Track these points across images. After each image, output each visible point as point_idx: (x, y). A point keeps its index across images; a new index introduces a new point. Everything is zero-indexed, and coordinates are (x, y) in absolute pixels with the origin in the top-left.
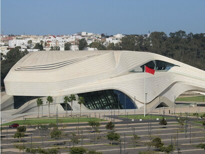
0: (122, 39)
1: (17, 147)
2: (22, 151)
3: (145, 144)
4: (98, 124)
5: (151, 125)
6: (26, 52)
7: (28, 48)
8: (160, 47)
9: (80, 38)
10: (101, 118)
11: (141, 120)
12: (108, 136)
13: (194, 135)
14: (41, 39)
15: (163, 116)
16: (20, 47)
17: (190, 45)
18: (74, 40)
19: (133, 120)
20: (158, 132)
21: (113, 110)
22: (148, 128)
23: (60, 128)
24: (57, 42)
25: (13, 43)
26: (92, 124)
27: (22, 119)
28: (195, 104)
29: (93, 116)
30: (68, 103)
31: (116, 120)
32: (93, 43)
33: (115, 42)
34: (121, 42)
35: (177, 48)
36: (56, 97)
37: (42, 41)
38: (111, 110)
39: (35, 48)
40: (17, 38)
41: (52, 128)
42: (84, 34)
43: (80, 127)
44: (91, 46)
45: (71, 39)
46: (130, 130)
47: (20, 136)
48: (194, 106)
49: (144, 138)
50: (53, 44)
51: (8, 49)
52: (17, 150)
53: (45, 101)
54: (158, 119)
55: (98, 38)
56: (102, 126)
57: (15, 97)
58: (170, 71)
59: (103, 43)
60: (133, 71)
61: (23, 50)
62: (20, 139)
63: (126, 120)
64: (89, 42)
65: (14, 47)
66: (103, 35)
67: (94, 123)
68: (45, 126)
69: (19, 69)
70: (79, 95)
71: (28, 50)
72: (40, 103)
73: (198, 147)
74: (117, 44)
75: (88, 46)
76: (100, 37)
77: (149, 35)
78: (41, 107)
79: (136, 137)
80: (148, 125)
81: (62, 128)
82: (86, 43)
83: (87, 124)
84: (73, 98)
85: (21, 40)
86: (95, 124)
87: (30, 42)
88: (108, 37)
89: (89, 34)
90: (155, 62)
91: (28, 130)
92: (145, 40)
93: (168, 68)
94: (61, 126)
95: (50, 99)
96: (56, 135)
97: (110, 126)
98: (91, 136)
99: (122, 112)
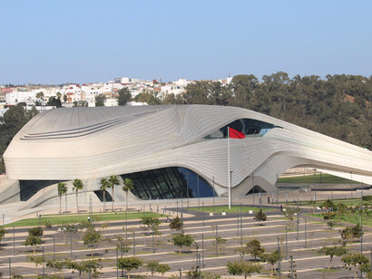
0: (188, 87)
1: (32, 260)
2: (40, 266)
3: (236, 251)
4: (157, 222)
5: (242, 221)
6: (34, 112)
7: (38, 104)
8: (248, 98)
9: (120, 87)
10: (161, 212)
11: (224, 214)
12: (174, 239)
13: (312, 235)
14: (58, 90)
15: (259, 206)
16: (24, 104)
17: (295, 95)
18: (110, 90)
19: (211, 214)
20: (254, 232)
21: (179, 200)
22: (238, 227)
23: (97, 229)
24: (82, 93)
25: (14, 98)
26: (147, 221)
27: (34, 216)
28: (308, 187)
29: (147, 209)
30: (107, 189)
31: (185, 215)
32: (140, 95)
33: (176, 92)
34: (185, 91)
35: (275, 99)
36: (86, 181)
37: (59, 94)
38: (176, 200)
39: (49, 104)
40: (19, 90)
41: (85, 230)
42: (125, 80)
43: (128, 227)
44: (137, 99)
45: (106, 89)
46: (209, 229)
47: (34, 242)
48: (306, 190)
49: (232, 242)
50: (76, 97)
51: (6, 107)
52: (32, 265)
53: (70, 187)
54: (251, 212)
55: (149, 86)
56: (163, 224)
57: (22, 183)
58: (266, 135)
59: (157, 93)
60: (208, 137)
61: (30, 108)
62: (34, 247)
63: (200, 215)
64: (134, 94)
65: (15, 104)
66: (155, 82)
67: (150, 220)
68: (73, 227)
69: (27, 138)
70: (124, 176)
71: (38, 108)
72: (62, 190)
73: (320, 252)
74: (179, 96)
75: (133, 100)
76: (152, 84)
77: (229, 80)
78: (63, 197)
79: (219, 241)
80: (238, 221)
81: (101, 229)
82: (129, 95)
83: (140, 223)
84: (114, 181)
85: (25, 93)
86: (153, 222)
87: (40, 95)
88: (164, 84)
89: (133, 81)
90: (242, 122)
91: (45, 233)
92: (224, 88)
93: (263, 130)
94: (99, 225)
95: (78, 184)
96: (92, 239)
97: (176, 224)
98: (147, 240)
99: (194, 202)
